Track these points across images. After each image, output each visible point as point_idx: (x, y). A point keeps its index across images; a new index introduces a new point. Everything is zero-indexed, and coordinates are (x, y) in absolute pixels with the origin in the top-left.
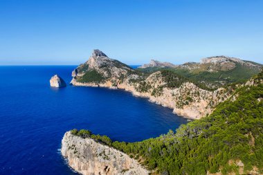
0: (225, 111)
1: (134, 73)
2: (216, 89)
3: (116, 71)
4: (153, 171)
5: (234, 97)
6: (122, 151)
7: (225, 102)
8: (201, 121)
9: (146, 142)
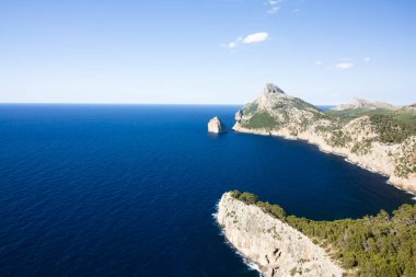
1: (323, 117)
3: (296, 114)
4: (350, 271)
6: (301, 230)
9: (340, 223)
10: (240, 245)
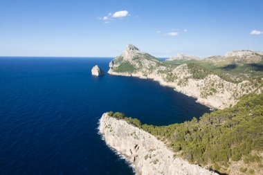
0: (249, 103)
1: (162, 65)
2: (241, 82)
3: (146, 63)
4: (178, 153)
5: (259, 90)
6: (150, 132)
7: (250, 94)
8: (224, 111)
9: (172, 126)
10: (114, 145)
